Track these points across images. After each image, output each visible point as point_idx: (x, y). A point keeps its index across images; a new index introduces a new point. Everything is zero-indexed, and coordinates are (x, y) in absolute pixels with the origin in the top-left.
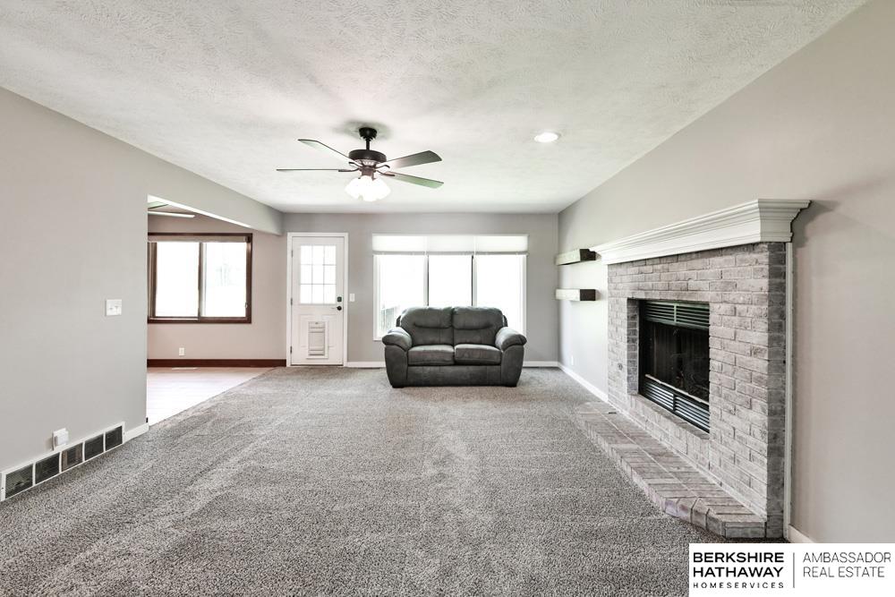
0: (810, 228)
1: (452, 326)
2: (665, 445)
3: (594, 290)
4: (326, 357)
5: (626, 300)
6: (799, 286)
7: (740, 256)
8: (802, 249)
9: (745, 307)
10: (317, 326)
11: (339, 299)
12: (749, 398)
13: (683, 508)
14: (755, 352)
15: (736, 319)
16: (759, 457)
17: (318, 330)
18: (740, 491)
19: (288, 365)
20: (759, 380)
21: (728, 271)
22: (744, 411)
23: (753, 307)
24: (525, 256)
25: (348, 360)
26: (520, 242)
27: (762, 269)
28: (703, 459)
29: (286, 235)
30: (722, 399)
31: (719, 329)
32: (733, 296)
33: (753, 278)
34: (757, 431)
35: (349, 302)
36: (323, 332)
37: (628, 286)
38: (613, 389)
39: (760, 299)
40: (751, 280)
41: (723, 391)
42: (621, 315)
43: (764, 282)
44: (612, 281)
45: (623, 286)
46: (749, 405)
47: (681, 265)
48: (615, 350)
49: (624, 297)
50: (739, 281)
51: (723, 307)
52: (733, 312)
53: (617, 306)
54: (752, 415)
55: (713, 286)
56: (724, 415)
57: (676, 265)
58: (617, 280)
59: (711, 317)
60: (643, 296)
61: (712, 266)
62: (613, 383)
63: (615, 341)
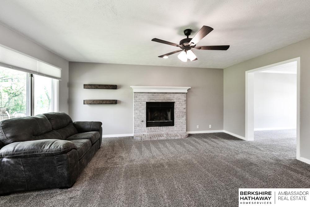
1: (53, 129)
5: (145, 103)
9: (182, 102)
20: (185, 113)
34: (184, 120)
37: (147, 99)
38: (137, 129)
39: (185, 101)
40: (183, 98)
41: (178, 116)
42: (142, 107)
43: (186, 98)
44: (137, 97)
45: (143, 99)
46: (183, 117)
47: (168, 95)
48: (139, 117)
49: (144, 101)
50: (181, 98)
51: (178, 102)
52: (180, 103)
53: (140, 104)
54: (184, 118)
55: (176, 99)
56: (178, 120)
57: (166, 95)
58: (140, 97)
59: (175, 104)
60: (154, 101)
61: (176, 95)
62: (138, 127)
63: (139, 115)
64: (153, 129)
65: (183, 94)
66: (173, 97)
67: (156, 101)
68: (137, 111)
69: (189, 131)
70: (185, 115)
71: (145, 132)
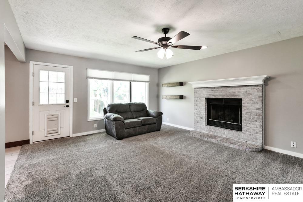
0: (269, 82)
1: (130, 111)
2: (224, 137)
3: (182, 96)
4: (59, 133)
5: (205, 98)
6: (266, 94)
7: (253, 87)
8: (267, 87)
9: (255, 99)
10: (53, 117)
11: (67, 101)
12: (256, 120)
13: (250, 148)
14: (258, 109)
15: (252, 102)
16: (259, 132)
17: (53, 119)
18: (253, 141)
19: (31, 142)
20: (259, 115)
21: (248, 91)
22: (254, 123)
23: (257, 99)
24: (148, 83)
25: (73, 133)
26: (146, 78)
27: (260, 91)
28: (240, 137)
29: (29, 62)
30: (247, 121)
31: (245, 105)
32: (251, 96)
33: (258, 93)
34: (258, 127)
35: (73, 102)
36: (57, 120)
37: (206, 94)
38: (197, 125)
39: (259, 97)
40: (257, 93)
41: (247, 119)
42: (201, 103)
43: (261, 93)
44: (196, 93)
45: (203, 94)
46: (256, 121)
47: (231, 89)
48: (198, 113)
49: (203, 97)
50: (252, 93)
51: (247, 99)
52: (251, 100)
53: (199, 100)
54: (257, 123)
55: (243, 94)
56: (248, 125)
57: (229, 89)
58: (199, 92)
59: (243, 102)
60: (213, 97)
61: (243, 89)
62: (197, 123)
63: (198, 111)
64: (213, 129)
65: (255, 87)
66: (239, 92)
67: (216, 97)
68: (196, 107)
69: (268, 145)
70: (260, 119)
71: (204, 130)
